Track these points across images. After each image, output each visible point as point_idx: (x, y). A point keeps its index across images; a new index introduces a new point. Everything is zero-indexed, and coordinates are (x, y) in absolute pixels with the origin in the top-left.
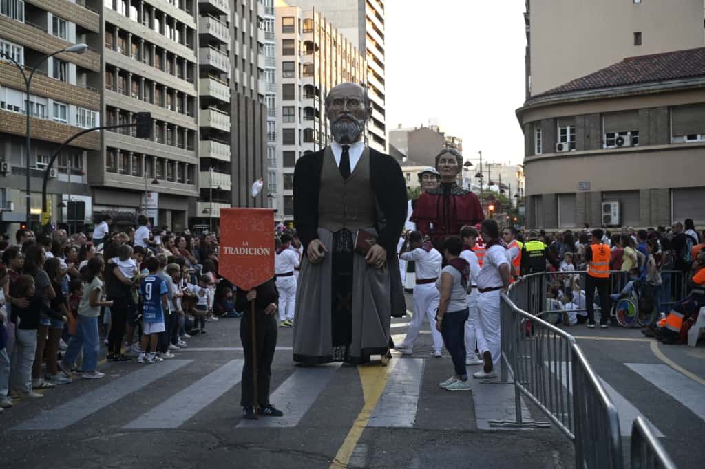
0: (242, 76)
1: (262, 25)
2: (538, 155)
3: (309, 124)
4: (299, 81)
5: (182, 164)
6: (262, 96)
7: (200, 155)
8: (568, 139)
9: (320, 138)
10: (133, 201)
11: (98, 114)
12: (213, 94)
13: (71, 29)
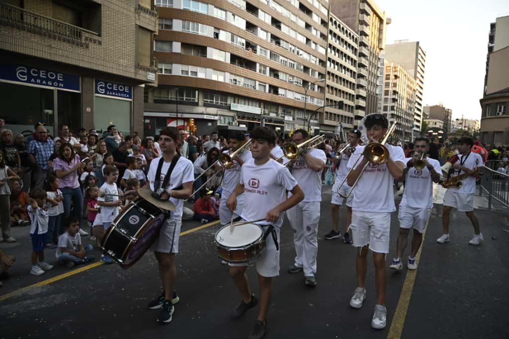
0: (371, 88)
1: (379, 70)
2: (488, 117)
3: (393, 104)
4: (391, 89)
5: (349, 117)
6: (377, 94)
7: (355, 114)
8: (502, 111)
9: (397, 109)
10: (332, 129)
11: (323, 101)
12: (360, 94)
13: (317, 73)
